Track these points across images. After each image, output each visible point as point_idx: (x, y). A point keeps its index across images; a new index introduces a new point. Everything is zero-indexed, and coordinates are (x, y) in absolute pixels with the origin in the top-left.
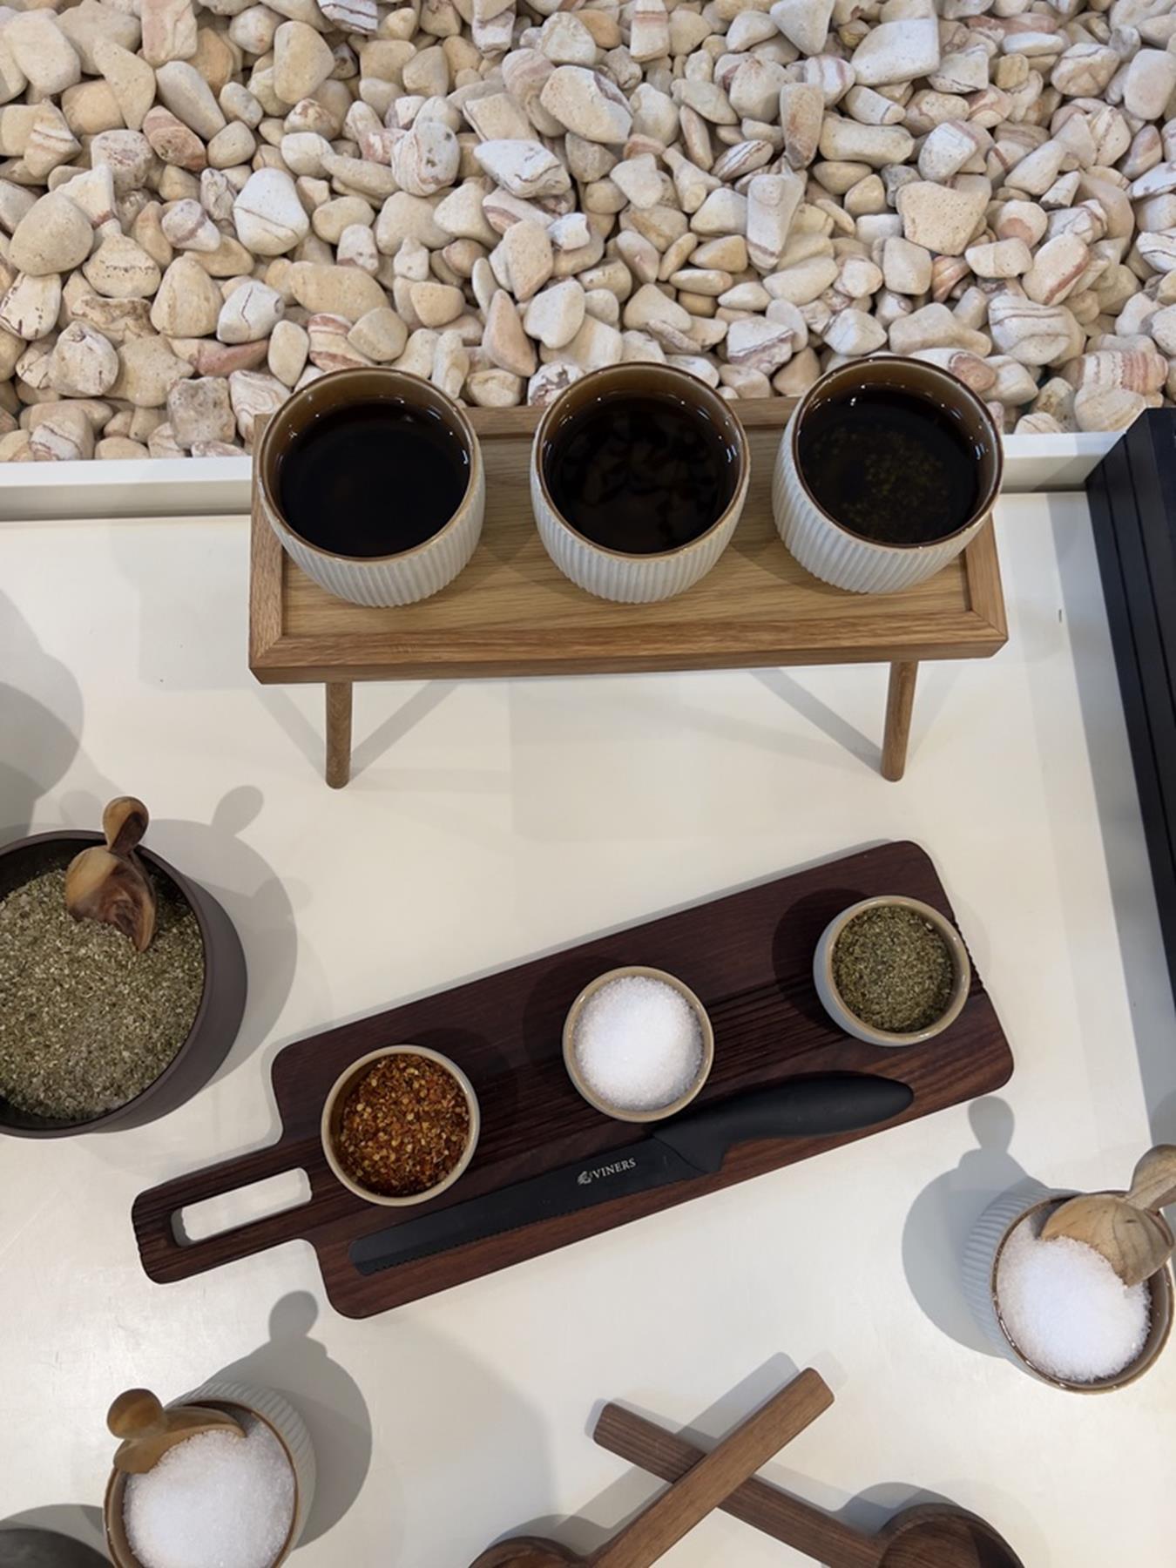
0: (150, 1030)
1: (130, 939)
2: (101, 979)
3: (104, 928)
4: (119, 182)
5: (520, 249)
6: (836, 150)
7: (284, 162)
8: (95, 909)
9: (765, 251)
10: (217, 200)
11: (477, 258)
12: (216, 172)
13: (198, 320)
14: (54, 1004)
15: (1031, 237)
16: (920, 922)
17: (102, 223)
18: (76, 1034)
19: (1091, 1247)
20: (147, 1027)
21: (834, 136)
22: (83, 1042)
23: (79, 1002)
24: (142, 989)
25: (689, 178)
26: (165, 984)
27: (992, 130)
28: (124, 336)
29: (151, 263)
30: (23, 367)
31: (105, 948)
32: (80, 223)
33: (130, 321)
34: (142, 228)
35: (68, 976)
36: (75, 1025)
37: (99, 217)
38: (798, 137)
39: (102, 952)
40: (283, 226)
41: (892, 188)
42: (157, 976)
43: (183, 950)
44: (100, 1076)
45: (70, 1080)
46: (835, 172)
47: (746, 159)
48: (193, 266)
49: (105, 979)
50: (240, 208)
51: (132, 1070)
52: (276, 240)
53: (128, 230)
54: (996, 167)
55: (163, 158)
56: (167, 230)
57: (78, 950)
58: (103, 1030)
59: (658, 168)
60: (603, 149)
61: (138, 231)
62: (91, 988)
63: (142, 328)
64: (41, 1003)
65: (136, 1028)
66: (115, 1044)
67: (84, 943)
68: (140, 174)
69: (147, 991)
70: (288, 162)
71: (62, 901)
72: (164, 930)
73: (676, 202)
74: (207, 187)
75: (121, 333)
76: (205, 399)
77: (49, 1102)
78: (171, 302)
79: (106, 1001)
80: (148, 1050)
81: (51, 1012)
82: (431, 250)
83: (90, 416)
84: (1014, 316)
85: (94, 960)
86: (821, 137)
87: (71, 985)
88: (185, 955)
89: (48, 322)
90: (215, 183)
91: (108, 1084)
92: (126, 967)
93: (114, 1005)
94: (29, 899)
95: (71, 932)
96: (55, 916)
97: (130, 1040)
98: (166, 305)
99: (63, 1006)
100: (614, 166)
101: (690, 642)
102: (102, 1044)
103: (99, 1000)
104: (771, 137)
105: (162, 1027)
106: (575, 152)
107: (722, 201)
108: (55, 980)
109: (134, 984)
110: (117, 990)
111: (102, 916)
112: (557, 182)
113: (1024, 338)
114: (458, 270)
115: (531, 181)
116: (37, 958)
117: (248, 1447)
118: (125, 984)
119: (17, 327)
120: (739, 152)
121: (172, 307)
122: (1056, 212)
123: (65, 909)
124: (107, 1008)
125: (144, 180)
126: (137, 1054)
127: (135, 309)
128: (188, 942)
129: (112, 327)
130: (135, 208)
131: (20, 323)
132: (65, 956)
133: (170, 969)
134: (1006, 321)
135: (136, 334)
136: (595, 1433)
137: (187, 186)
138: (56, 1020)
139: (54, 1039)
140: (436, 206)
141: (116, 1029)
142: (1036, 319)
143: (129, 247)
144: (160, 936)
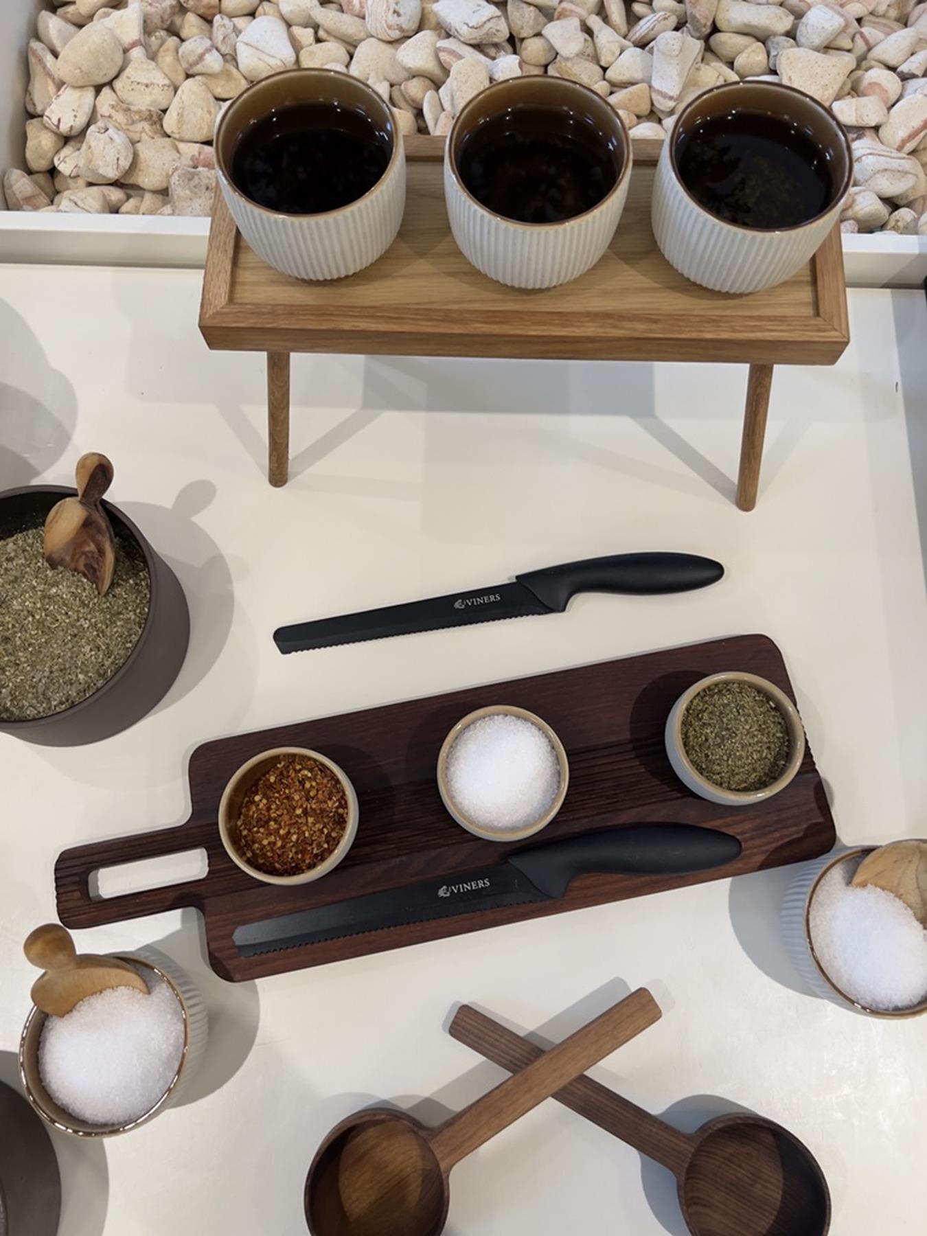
0: (103, 659)
1: (94, 586)
2: (67, 613)
3: (73, 576)
4: (148, 22)
5: (464, 80)
6: (729, 22)
7: (281, 14)
8: (68, 558)
9: (664, 95)
10: (224, 38)
11: (428, 90)
12: (225, 18)
13: (201, 128)
14: (26, 631)
15: (888, 98)
16: (764, 699)
17: (132, 48)
18: (41, 656)
19: (896, 896)
20: (101, 656)
21: (728, 10)
22: (46, 663)
23: (47, 631)
24: (100, 625)
25: (606, 38)
26: (119, 623)
27: (859, 20)
28: (141, 137)
29: (167, 82)
30: (59, 159)
31: (73, 590)
32: (113, 44)
33: (146, 125)
34: (162, 57)
35: (40, 609)
36: (42, 649)
37: (129, 43)
38: (698, 7)
39: (70, 592)
40: (273, 57)
41: (773, 53)
42: (114, 615)
43: (136, 598)
44: (58, 692)
45: (33, 694)
46: (725, 40)
47: (654, 26)
48: (200, 85)
49: (70, 613)
50: (242, 42)
51: (85, 691)
52: (269, 68)
53: (153, 56)
54: (860, 46)
55: (185, 5)
56: (182, 57)
57: (50, 589)
58: (64, 655)
59: (582, 30)
60: (537, 11)
61: (160, 59)
62: (57, 620)
63: (156, 133)
64: (15, 629)
65: (92, 656)
66: (73, 667)
67: (56, 584)
68: (166, 17)
69: (104, 627)
70: (283, 13)
71: (41, 551)
72: (123, 580)
73: (596, 59)
74: (217, 28)
75: (138, 135)
76: (199, 183)
77: (14, 710)
78: (180, 111)
79: (69, 631)
80: (100, 675)
81: (23, 638)
82: (392, 86)
83: (108, 198)
84: (871, 154)
85: (62, 598)
86: (716, 11)
87: (41, 616)
88: (138, 601)
89: (81, 121)
90: (224, 25)
91: (64, 699)
92: (88, 606)
93: (75, 636)
94: (15, 547)
95: (46, 576)
96: (34, 561)
97: (85, 665)
98: (176, 114)
99: (33, 633)
100: (545, 24)
101: (572, 326)
102: (62, 667)
103: (63, 630)
104: (676, 11)
105: (113, 657)
106: (515, 13)
107: (633, 56)
108: (28, 611)
109: (93, 620)
110: (79, 624)
111: (73, 566)
112: (498, 31)
113: (878, 172)
114: (413, 101)
115: (476, 28)
116: (16, 593)
117: (149, 1003)
118: (86, 619)
119: (56, 123)
120: (649, 21)
121: (180, 115)
122: (910, 81)
123: (43, 558)
124: (69, 638)
125: (168, 23)
126: (91, 677)
127: (151, 116)
128: (141, 592)
129: (132, 128)
130: (159, 41)
131: (59, 120)
132: (39, 593)
133: (124, 611)
134: (864, 158)
135: (150, 137)
136: (451, 1028)
137: (202, 29)
138: (27, 644)
139: (23, 659)
140: (397, 49)
141: (74, 655)
142: (889, 159)
143: (151, 67)
144: (119, 585)
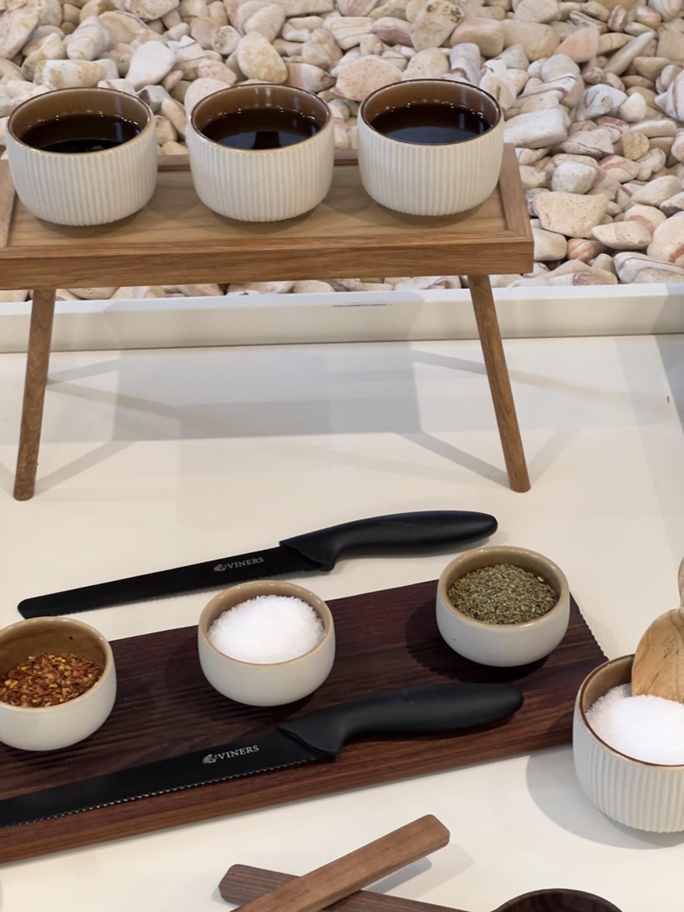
15: (652, 227)
27: (623, 183)
41: (529, 201)
54: (624, 197)
113: (642, 270)
134: (627, 262)
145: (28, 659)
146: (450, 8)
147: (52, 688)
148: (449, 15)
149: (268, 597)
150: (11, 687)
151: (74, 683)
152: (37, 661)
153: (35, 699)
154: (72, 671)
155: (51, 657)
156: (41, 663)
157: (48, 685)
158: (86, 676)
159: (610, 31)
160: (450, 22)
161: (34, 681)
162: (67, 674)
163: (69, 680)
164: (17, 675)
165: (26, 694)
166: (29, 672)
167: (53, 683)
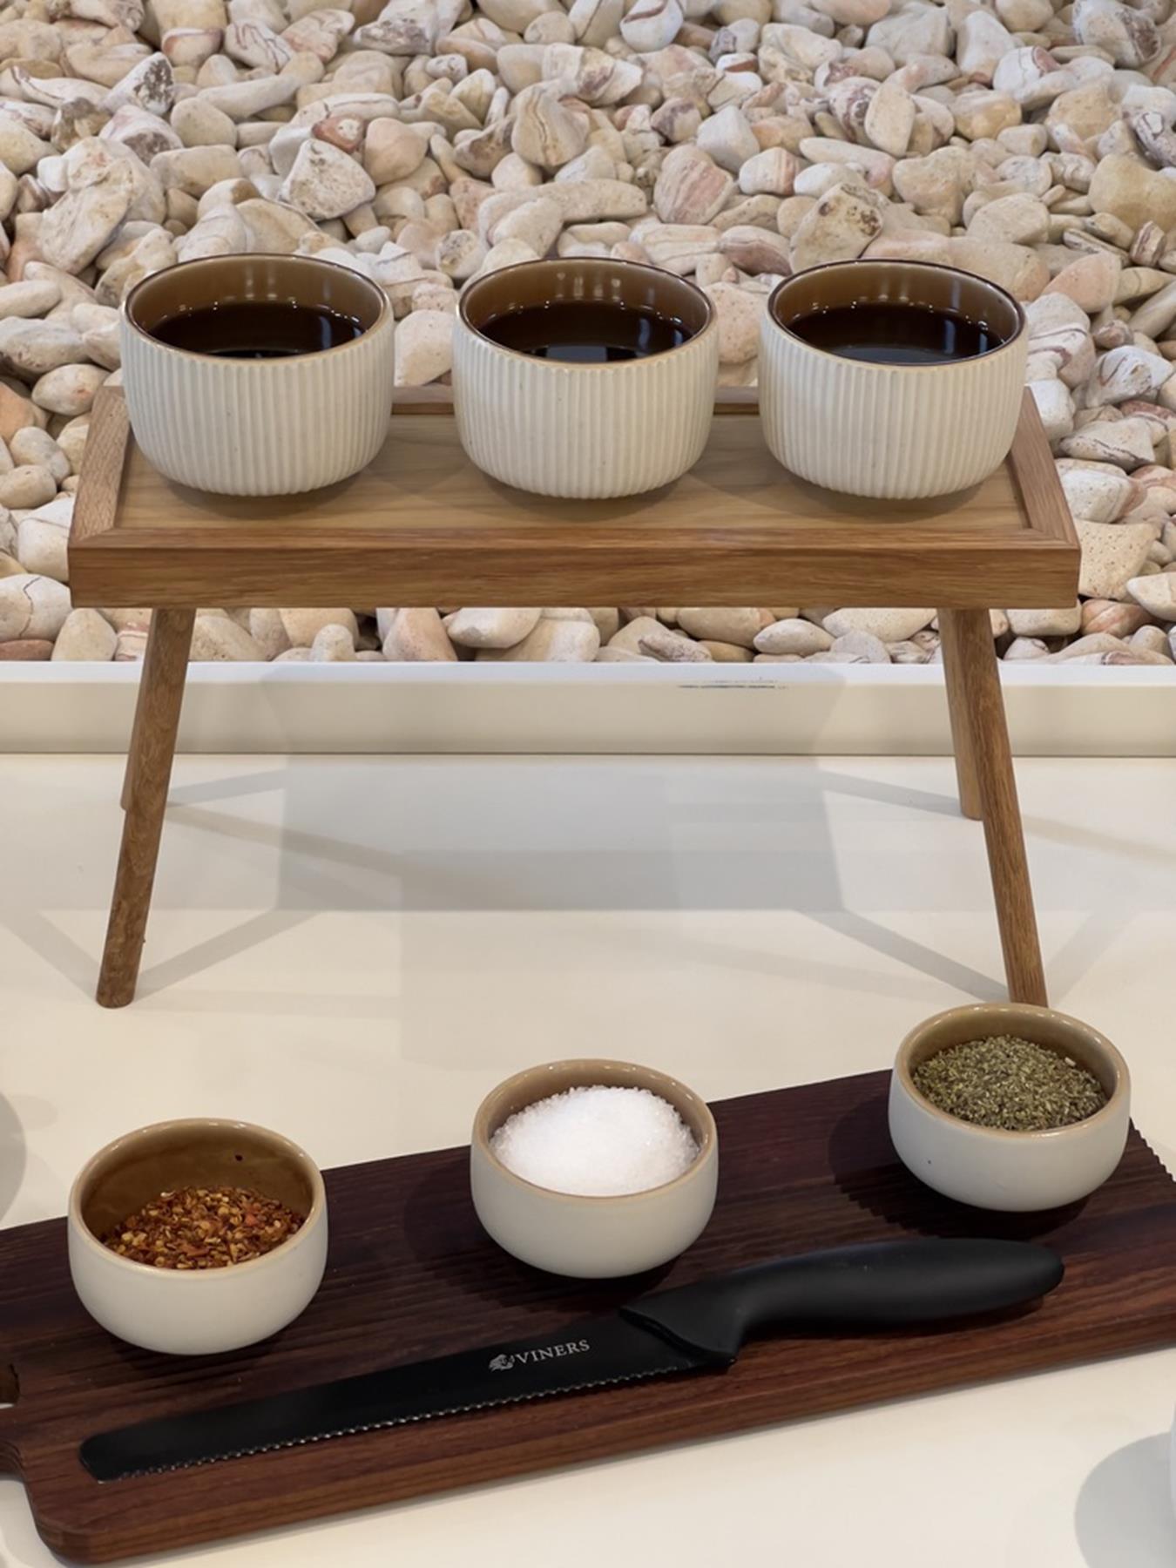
145: (160, 1197)
146: (859, 210)
147: (210, 1244)
148: (859, 222)
149: (590, 1090)
150: (135, 1243)
151: (250, 1235)
152: (176, 1201)
153: (180, 1262)
154: (244, 1216)
155: (201, 1193)
156: (183, 1203)
157: (203, 1240)
158: (272, 1225)
159: (1134, 264)
160: (859, 234)
161: (176, 1234)
162: (233, 1221)
163: (240, 1231)
164: (141, 1224)
165: (162, 1254)
166: (166, 1218)
167: (213, 1236)
